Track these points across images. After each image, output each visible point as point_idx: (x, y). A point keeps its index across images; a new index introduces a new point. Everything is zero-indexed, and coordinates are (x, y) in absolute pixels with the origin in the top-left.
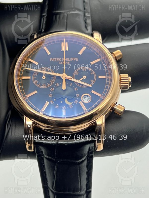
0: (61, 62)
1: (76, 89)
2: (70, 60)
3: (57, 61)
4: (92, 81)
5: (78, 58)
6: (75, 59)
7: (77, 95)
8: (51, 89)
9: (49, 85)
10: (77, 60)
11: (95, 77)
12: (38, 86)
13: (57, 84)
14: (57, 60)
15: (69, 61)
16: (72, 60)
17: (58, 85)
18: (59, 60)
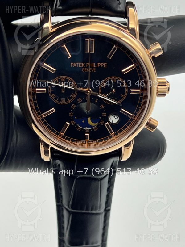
0: (84, 68)
1: (102, 106)
2: (96, 65)
3: (80, 67)
4: (122, 96)
5: (106, 64)
6: (102, 64)
7: (103, 114)
8: (73, 106)
9: (69, 101)
10: (105, 66)
11: (126, 91)
12: (56, 101)
13: (79, 100)
14: (80, 65)
15: (95, 67)
16: (98, 65)
17: (81, 100)
18: (83, 65)
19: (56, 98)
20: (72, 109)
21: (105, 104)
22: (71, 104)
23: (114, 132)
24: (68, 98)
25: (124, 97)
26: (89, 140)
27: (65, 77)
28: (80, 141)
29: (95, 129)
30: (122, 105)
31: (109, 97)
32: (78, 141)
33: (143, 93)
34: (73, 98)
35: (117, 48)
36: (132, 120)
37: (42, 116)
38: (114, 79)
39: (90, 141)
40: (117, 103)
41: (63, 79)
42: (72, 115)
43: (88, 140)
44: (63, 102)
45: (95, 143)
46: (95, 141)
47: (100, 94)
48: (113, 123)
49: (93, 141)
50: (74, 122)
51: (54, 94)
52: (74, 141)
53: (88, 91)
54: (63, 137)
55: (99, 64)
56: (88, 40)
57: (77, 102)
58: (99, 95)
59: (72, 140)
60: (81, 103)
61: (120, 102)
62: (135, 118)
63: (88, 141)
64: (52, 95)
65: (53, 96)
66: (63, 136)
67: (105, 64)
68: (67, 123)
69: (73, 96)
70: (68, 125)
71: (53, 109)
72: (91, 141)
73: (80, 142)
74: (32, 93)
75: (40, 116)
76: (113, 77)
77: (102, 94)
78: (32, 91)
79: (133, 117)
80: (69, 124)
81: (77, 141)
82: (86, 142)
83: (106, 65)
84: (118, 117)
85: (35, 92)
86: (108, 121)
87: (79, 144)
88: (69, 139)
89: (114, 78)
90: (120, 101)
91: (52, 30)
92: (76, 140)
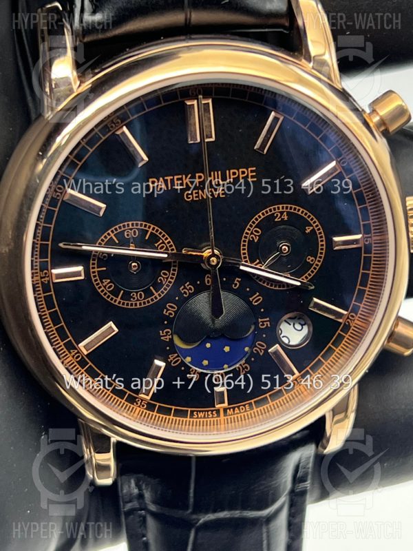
19: (115, 293)
20: (167, 318)
21: (263, 292)
22: (161, 304)
23: (300, 372)
24: (151, 288)
25: (316, 262)
26: (229, 404)
27: (137, 225)
28: (200, 411)
29: (243, 369)
30: (313, 287)
31: (273, 267)
32: (195, 413)
33: (371, 244)
34: (168, 286)
35: (281, 118)
36: (346, 328)
37: (78, 352)
38: (282, 213)
39: (230, 409)
40: (299, 284)
41: (131, 229)
42: (168, 337)
43: (226, 405)
44: (138, 301)
45: (246, 411)
46: (244, 406)
47: (246, 262)
48: (291, 343)
49: (238, 407)
50: (178, 356)
51: (109, 281)
52: (184, 414)
53: (210, 257)
54: (150, 407)
55: (232, 171)
56: (195, 102)
57: (181, 295)
58: (243, 265)
59: (177, 413)
60: (191, 295)
61: (306, 278)
62: (356, 321)
63: (225, 410)
64: (102, 282)
65: (105, 287)
66: (148, 404)
67: (252, 171)
68: (157, 362)
69: (168, 279)
70: (160, 368)
71: (111, 324)
72: (234, 408)
73: (201, 415)
74: (40, 285)
75: (73, 352)
76: (279, 208)
77: (252, 262)
78: (41, 278)
79: (348, 318)
80: (162, 364)
81: (192, 412)
82: (218, 411)
83: (254, 174)
84: (302, 325)
85: (49, 281)
86: (277, 340)
87: (198, 420)
88: (168, 412)
89: (283, 208)
90: (306, 275)
91: (80, 86)
92: (189, 409)
